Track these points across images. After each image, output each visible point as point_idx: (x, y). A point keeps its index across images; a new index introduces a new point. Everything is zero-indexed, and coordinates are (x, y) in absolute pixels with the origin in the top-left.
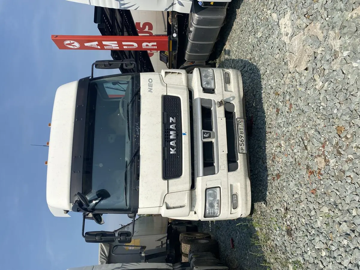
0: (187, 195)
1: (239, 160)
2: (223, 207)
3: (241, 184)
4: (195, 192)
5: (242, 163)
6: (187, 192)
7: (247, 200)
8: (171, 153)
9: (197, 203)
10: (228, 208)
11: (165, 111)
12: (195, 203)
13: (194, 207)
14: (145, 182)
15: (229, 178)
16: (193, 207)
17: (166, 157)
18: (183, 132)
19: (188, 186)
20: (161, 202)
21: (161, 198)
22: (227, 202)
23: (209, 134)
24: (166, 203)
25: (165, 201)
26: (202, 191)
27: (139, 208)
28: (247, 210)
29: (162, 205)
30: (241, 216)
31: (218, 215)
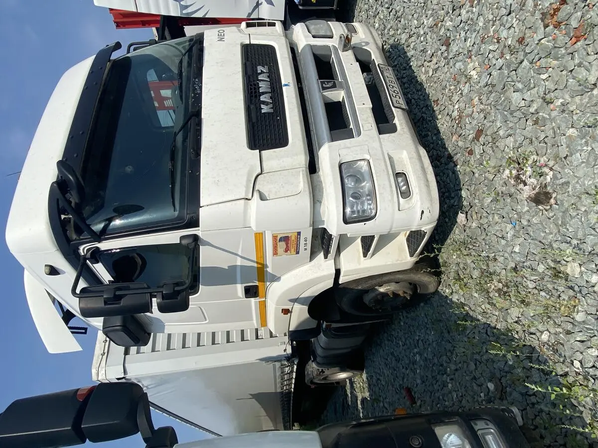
0: (303, 174)
1: (396, 119)
2: (380, 194)
3: (409, 153)
4: (319, 177)
5: (403, 121)
6: (301, 169)
7: (427, 180)
8: (263, 111)
9: (325, 194)
10: (393, 196)
11: (248, 60)
12: (322, 196)
13: (321, 202)
14: (212, 158)
15: (383, 143)
16: (318, 203)
17: (254, 120)
18: (283, 82)
19: (302, 159)
20: (247, 187)
21: (248, 181)
22: (387, 183)
23: (332, 83)
24: (259, 192)
25: (257, 188)
26: (332, 167)
27: (201, 207)
28: (431, 201)
29: (250, 197)
30: (421, 216)
31: (373, 214)
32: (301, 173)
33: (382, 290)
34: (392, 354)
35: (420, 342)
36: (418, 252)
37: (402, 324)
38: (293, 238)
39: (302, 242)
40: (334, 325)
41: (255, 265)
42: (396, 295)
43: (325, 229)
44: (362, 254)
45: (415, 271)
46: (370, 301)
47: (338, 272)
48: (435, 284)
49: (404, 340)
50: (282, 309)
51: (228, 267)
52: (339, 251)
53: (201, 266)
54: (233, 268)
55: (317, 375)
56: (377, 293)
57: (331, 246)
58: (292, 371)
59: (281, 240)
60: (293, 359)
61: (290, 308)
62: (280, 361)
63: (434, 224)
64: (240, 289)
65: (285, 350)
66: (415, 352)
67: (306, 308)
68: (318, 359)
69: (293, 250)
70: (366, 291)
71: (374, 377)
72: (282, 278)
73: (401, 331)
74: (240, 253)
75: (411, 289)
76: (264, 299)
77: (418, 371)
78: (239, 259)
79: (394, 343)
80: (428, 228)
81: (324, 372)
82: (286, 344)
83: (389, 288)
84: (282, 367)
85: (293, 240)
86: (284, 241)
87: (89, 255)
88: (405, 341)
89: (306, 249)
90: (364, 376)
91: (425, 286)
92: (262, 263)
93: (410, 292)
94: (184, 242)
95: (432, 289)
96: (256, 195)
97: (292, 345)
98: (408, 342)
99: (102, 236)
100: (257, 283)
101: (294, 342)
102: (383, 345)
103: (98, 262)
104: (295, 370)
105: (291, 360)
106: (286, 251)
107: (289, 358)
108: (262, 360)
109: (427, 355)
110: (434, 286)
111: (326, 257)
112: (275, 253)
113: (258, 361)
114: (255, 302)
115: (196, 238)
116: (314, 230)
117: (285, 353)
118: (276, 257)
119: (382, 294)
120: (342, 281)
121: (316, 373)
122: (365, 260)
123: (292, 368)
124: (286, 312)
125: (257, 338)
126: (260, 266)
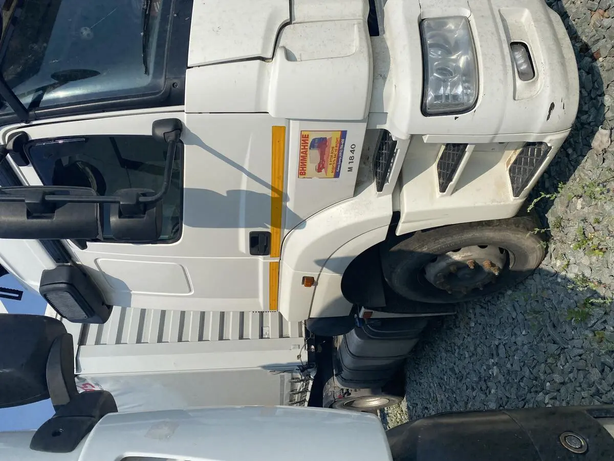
0: (359, 28)
2: (486, 68)
4: (384, 41)
6: (356, 22)
9: (392, 66)
10: (506, 74)
12: (388, 70)
13: (385, 78)
16: (380, 79)
19: (359, 8)
20: (266, 39)
21: (268, 29)
24: (284, 47)
25: (282, 42)
26: (408, 21)
27: (190, 68)
28: (567, 88)
29: (269, 55)
30: (550, 112)
31: (472, 101)
32: (356, 26)
33: (457, 257)
34: (452, 370)
35: (501, 346)
36: (527, 187)
37: (473, 324)
38: (333, 143)
39: (347, 154)
40: (377, 315)
41: (268, 192)
42: (478, 268)
43: (386, 133)
44: (437, 188)
45: (514, 226)
46: (436, 276)
47: (396, 216)
48: (539, 254)
49: (472, 349)
50: (304, 278)
51: (228, 192)
52: (400, 183)
53: (184, 187)
54: (235, 194)
55: (340, 398)
56: (449, 261)
57: (391, 170)
58: (305, 390)
59: (312, 146)
60: (309, 370)
61: (314, 275)
62: (291, 371)
63: (565, 134)
64: (243, 236)
65: (299, 357)
66: (491, 364)
67: (339, 278)
68: (345, 373)
69: (330, 168)
70: (433, 258)
71: (419, 406)
72: (309, 222)
73: (468, 335)
74: (246, 167)
75: (501, 260)
76: (278, 261)
77: (493, 391)
78: (245, 177)
79: (456, 355)
80: (554, 140)
81: (350, 394)
82: (301, 348)
83: (469, 254)
84: (294, 381)
85: (333, 148)
86: (318, 147)
87: (10, 146)
88: (475, 349)
89: (350, 169)
90: (404, 404)
91: (523, 255)
92: (280, 189)
93: (499, 265)
94: (160, 132)
95: (532, 264)
96: (280, 54)
97: (309, 349)
98: (479, 350)
99: (31, 110)
100: (269, 229)
101: (313, 347)
102: (438, 359)
103: (27, 164)
104: (310, 388)
105: (306, 371)
106: (319, 170)
107: (303, 369)
108: (265, 367)
109: (512, 365)
110: (537, 256)
111: (380, 188)
112: (302, 172)
113: (259, 368)
114: (264, 263)
115: (177, 126)
116: (369, 133)
117: (299, 361)
118: (302, 180)
119: (457, 263)
120: (401, 231)
121: (338, 394)
122: (442, 196)
123: (307, 384)
124: (309, 282)
125: (261, 337)
126: (276, 195)
